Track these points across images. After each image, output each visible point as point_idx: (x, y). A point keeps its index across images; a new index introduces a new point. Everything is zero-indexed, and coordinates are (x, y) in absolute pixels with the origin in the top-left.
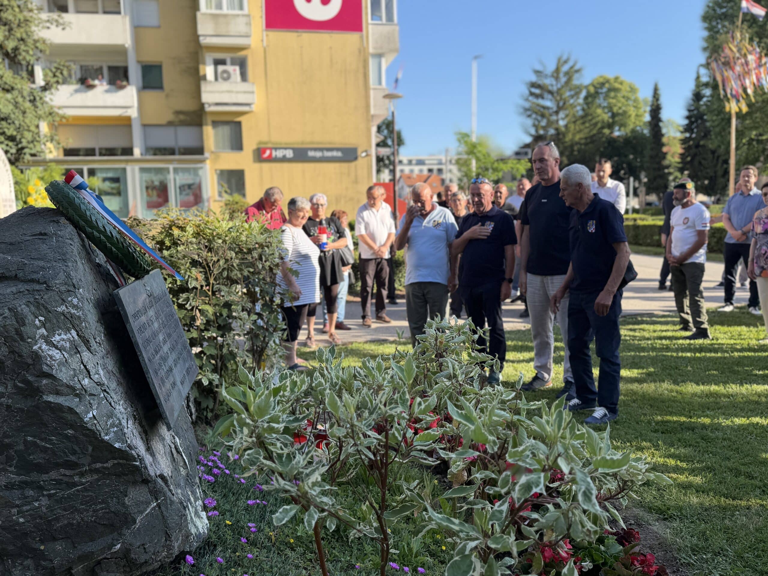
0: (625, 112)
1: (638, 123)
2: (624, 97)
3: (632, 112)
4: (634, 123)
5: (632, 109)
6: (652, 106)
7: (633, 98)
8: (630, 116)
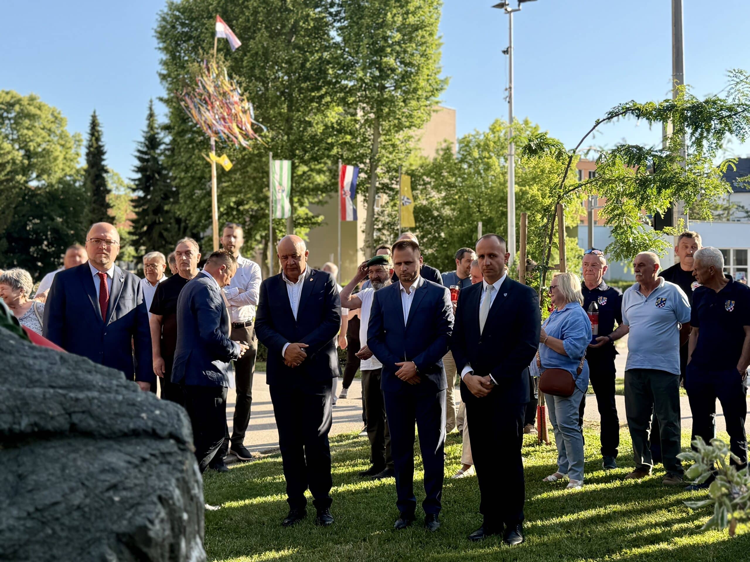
0: (47, 153)
1: (67, 170)
2: (43, 129)
3: (58, 152)
4: (63, 170)
5: (59, 148)
6: (89, 147)
7: (58, 132)
8: (56, 159)
